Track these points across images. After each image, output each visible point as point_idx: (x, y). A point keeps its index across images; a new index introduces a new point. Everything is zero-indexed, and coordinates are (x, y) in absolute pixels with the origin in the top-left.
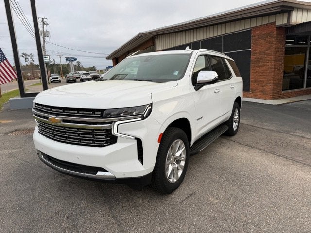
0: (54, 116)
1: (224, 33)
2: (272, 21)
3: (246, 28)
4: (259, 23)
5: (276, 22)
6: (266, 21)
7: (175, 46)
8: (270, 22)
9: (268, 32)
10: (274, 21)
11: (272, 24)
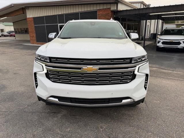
0: (92, 66)
1: (80, 10)
2: (108, 7)
3: (91, 10)
4: (101, 7)
5: (110, 8)
6: (105, 7)
7: (44, 15)
8: (107, 8)
9: (107, 13)
10: (110, 7)
11: (108, 8)
